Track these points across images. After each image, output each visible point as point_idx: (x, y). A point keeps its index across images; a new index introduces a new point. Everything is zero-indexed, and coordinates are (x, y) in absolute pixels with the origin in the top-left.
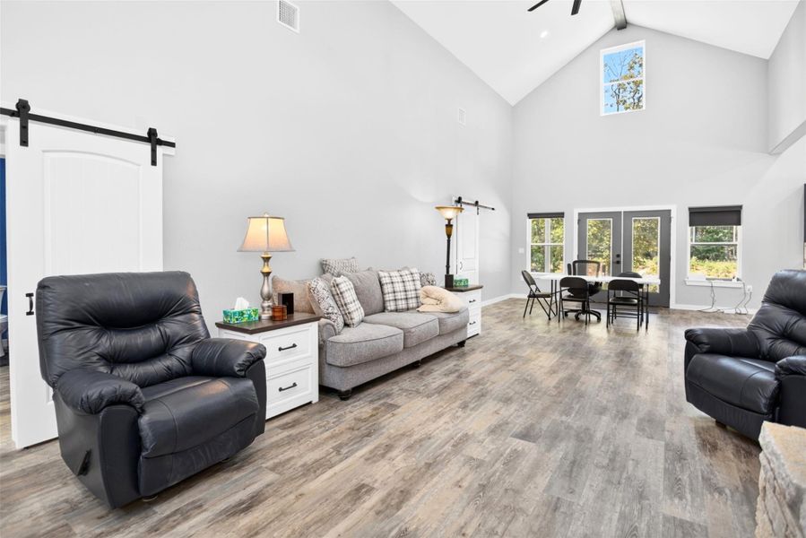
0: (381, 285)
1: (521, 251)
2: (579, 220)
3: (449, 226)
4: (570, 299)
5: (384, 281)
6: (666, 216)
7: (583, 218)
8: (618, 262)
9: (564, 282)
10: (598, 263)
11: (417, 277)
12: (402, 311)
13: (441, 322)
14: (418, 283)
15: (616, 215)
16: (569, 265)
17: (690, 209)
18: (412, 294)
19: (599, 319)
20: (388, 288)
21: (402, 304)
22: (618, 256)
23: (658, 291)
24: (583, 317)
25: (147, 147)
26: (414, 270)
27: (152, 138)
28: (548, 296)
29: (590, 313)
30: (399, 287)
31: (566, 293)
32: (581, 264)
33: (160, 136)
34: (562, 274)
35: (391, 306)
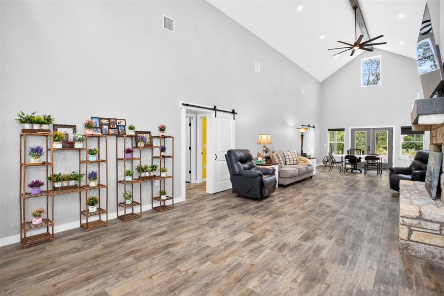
0: (285, 156)
1: (325, 145)
2: (351, 132)
3: (302, 135)
4: (348, 164)
5: (285, 155)
6: (391, 130)
7: (353, 131)
8: (369, 150)
9: (346, 157)
10: (361, 150)
11: (296, 153)
12: (292, 164)
13: (307, 168)
14: (296, 156)
15: (368, 130)
16: (348, 151)
17: (401, 127)
18: (295, 159)
19: (361, 172)
20: (287, 157)
21: (292, 163)
22: (369, 147)
23: (387, 162)
24: (354, 171)
25: (233, 115)
26: (295, 151)
27: (233, 112)
28: (340, 163)
29: (357, 170)
30: (291, 157)
31: (347, 162)
32: (352, 150)
33: (236, 112)
34: (345, 154)
35: (288, 163)
